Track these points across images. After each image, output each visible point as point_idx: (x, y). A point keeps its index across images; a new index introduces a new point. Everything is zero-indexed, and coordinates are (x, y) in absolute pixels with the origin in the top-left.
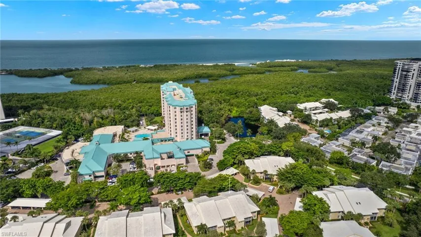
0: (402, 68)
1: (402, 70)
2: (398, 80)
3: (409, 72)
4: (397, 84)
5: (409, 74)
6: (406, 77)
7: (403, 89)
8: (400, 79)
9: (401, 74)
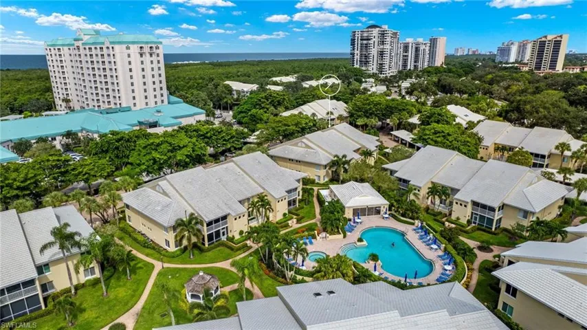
0: (361, 37)
1: (361, 40)
2: (358, 52)
3: (370, 39)
4: (358, 57)
5: (370, 42)
6: (367, 46)
7: (367, 61)
8: (361, 49)
9: (361, 44)
